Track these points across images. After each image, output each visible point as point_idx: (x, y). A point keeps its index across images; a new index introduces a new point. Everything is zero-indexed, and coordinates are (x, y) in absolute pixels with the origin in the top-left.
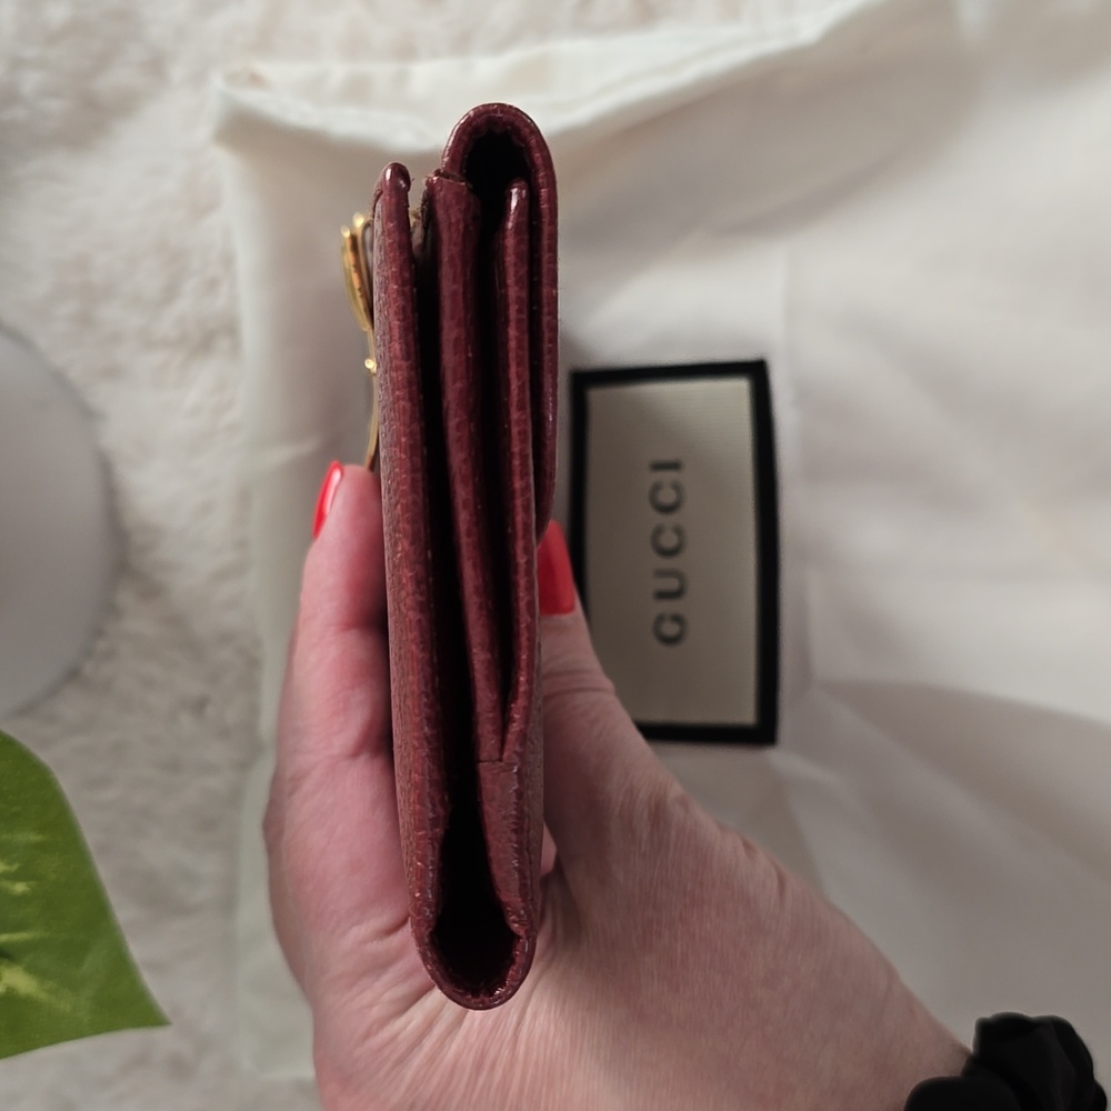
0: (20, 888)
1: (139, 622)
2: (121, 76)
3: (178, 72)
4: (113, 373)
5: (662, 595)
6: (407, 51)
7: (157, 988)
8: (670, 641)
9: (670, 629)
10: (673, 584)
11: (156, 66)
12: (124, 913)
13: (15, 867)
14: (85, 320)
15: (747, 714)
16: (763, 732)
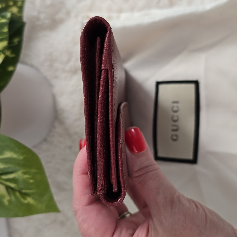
0: (32, 181)
1: (59, 129)
2: (61, 15)
3: (73, 15)
4: (56, 77)
5: (174, 130)
6: (120, 11)
7: (60, 206)
8: (175, 140)
9: (175, 138)
10: (176, 128)
11: (68, 14)
12: (53, 190)
13: (31, 177)
14: (51, 66)
15: (190, 157)
16: (194, 161)
